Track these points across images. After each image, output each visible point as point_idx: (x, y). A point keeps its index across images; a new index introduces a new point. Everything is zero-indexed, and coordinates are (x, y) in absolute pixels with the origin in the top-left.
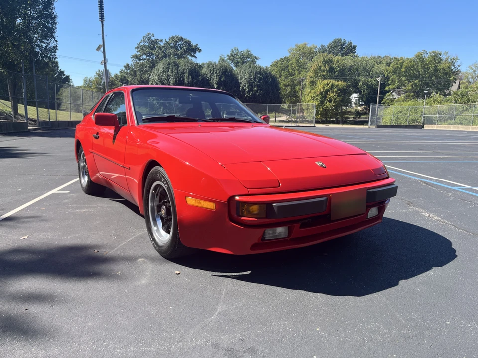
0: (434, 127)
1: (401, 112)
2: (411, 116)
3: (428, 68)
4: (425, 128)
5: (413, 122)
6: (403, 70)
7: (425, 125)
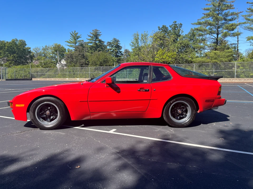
0: (38, 79)
1: (17, 72)
2: (23, 74)
3: (20, 48)
4: (33, 80)
5: (25, 77)
6: (6, 48)
7: (33, 78)
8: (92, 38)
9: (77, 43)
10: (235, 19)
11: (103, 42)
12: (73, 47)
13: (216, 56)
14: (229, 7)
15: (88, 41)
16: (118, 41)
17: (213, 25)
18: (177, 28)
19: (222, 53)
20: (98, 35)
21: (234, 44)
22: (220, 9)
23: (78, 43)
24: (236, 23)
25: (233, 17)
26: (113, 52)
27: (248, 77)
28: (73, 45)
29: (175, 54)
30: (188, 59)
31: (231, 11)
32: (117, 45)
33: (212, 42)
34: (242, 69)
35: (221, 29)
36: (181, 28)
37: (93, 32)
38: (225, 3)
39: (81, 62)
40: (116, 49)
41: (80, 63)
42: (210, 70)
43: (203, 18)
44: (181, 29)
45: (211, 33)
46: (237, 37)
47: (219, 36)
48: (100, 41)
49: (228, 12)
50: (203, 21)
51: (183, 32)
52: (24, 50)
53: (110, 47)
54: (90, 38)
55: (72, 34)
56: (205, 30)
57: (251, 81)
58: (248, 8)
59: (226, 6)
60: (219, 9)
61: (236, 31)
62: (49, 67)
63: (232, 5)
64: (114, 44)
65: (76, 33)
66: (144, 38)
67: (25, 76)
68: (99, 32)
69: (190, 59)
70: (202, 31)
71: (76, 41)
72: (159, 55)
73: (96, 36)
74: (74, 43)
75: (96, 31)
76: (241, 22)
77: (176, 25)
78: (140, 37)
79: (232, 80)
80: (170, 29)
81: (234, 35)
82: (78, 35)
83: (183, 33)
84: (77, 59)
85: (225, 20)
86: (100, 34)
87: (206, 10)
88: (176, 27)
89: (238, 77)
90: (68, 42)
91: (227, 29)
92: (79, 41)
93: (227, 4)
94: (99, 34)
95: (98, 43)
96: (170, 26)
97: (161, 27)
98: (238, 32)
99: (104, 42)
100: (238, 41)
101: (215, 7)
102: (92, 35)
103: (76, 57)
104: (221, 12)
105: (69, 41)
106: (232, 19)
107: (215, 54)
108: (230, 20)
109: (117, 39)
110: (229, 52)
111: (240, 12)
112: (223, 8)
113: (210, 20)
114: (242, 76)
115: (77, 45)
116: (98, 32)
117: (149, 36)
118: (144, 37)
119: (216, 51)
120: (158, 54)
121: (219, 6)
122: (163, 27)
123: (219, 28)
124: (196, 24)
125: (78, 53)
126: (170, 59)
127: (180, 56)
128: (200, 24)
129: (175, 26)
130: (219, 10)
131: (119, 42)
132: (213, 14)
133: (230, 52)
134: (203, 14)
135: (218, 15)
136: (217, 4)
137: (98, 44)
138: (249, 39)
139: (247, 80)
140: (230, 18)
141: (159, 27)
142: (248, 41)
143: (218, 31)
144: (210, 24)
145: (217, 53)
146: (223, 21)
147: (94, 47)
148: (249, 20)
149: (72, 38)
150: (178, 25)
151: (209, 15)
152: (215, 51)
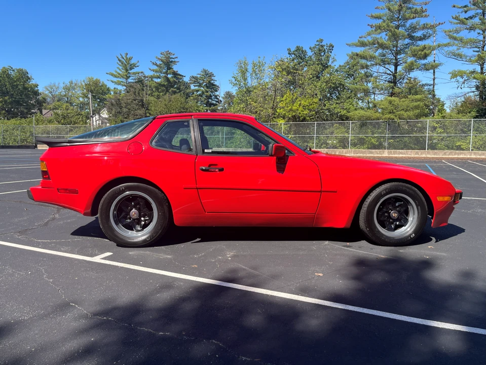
1: (7, 131)
2: (19, 135)
3: (17, 86)
4: (39, 148)
5: (22, 142)
7: (38, 145)
8: (161, 67)
9: (130, 77)
10: (429, 36)
11: (181, 75)
12: (123, 86)
13: (392, 107)
14: (419, 13)
15: (152, 73)
16: (211, 76)
17: (387, 48)
18: (325, 54)
19: (403, 102)
20: (172, 62)
21: (427, 85)
22: (402, 17)
23: (133, 78)
24: (431, 44)
25: (425, 33)
26: (202, 96)
27: (452, 149)
28: (122, 80)
29: (316, 103)
30: (340, 112)
31: (422, 21)
32: (209, 82)
33: (385, 81)
34: (440, 133)
35: (402, 56)
36: (331, 52)
37: (162, 56)
38: (411, 6)
39: (137, 115)
40: (208, 90)
41: (134, 115)
42: (380, 133)
43: (369, 34)
44: (332, 55)
45: (384, 62)
46: (432, 71)
47: (399, 68)
48: (175, 74)
49: (418, 23)
50: (370, 39)
51: (334, 60)
52: (25, 88)
53: (195, 86)
54: (155, 68)
55: (121, 59)
56: (372, 58)
57: (456, 156)
58: (454, 16)
59: (413, 10)
60: (400, 17)
61: (430, 59)
62: (73, 123)
63: (424, 9)
64: (204, 80)
65: (128, 56)
66: (257, 70)
67: (24, 140)
68: (173, 57)
69: (343, 112)
70: (367, 60)
71: (129, 73)
72: (284, 104)
73: (168, 63)
74: (125, 77)
75: (167, 54)
76: (441, 43)
77: (322, 46)
78: (250, 68)
79: (421, 154)
80: (310, 53)
81: (426, 68)
82: (132, 62)
83: (335, 63)
84: (129, 109)
85: (411, 37)
86: (176, 60)
87: (375, 18)
88: (322, 51)
89: (433, 147)
90: (112, 75)
91: (414, 56)
92: (134, 73)
93: (415, 7)
94: (173, 60)
95: (172, 77)
96: (310, 48)
97: (293, 49)
98: (434, 61)
99: (183, 76)
100: (434, 80)
101: (392, 12)
102: (159, 62)
103: (127, 104)
104: (402, 23)
105: (115, 73)
106: (425, 36)
107: (390, 102)
108: (421, 39)
109: (210, 72)
110: (417, 100)
111: (440, 23)
112: (408, 15)
113: (383, 37)
114: (439, 145)
115: (130, 80)
116: (171, 57)
117: (266, 65)
118: (258, 68)
119: (393, 98)
120: (282, 101)
121: (399, 11)
122: (298, 49)
123: (398, 53)
124: (357, 46)
125: (132, 97)
126: (306, 112)
127: (325, 105)
128: (363, 44)
129: (321, 49)
130: (400, 19)
131: (213, 78)
132: (388, 26)
133: (419, 101)
134: (368, 25)
135: (398, 27)
136: (397, 7)
137: (171, 80)
138: (454, 75)
139: (449, 155)
140: (419, 34)
141: (289, 50)
142: (453, 80)
143: (396, 59)
144: (382, 46)
145: (394, 101)
146: (407, 41)
147: (163, 85)
148: (455, 39)
149: (121, 68)
150: (325, 48)
151: (380, 29)
152: (390, 98)
